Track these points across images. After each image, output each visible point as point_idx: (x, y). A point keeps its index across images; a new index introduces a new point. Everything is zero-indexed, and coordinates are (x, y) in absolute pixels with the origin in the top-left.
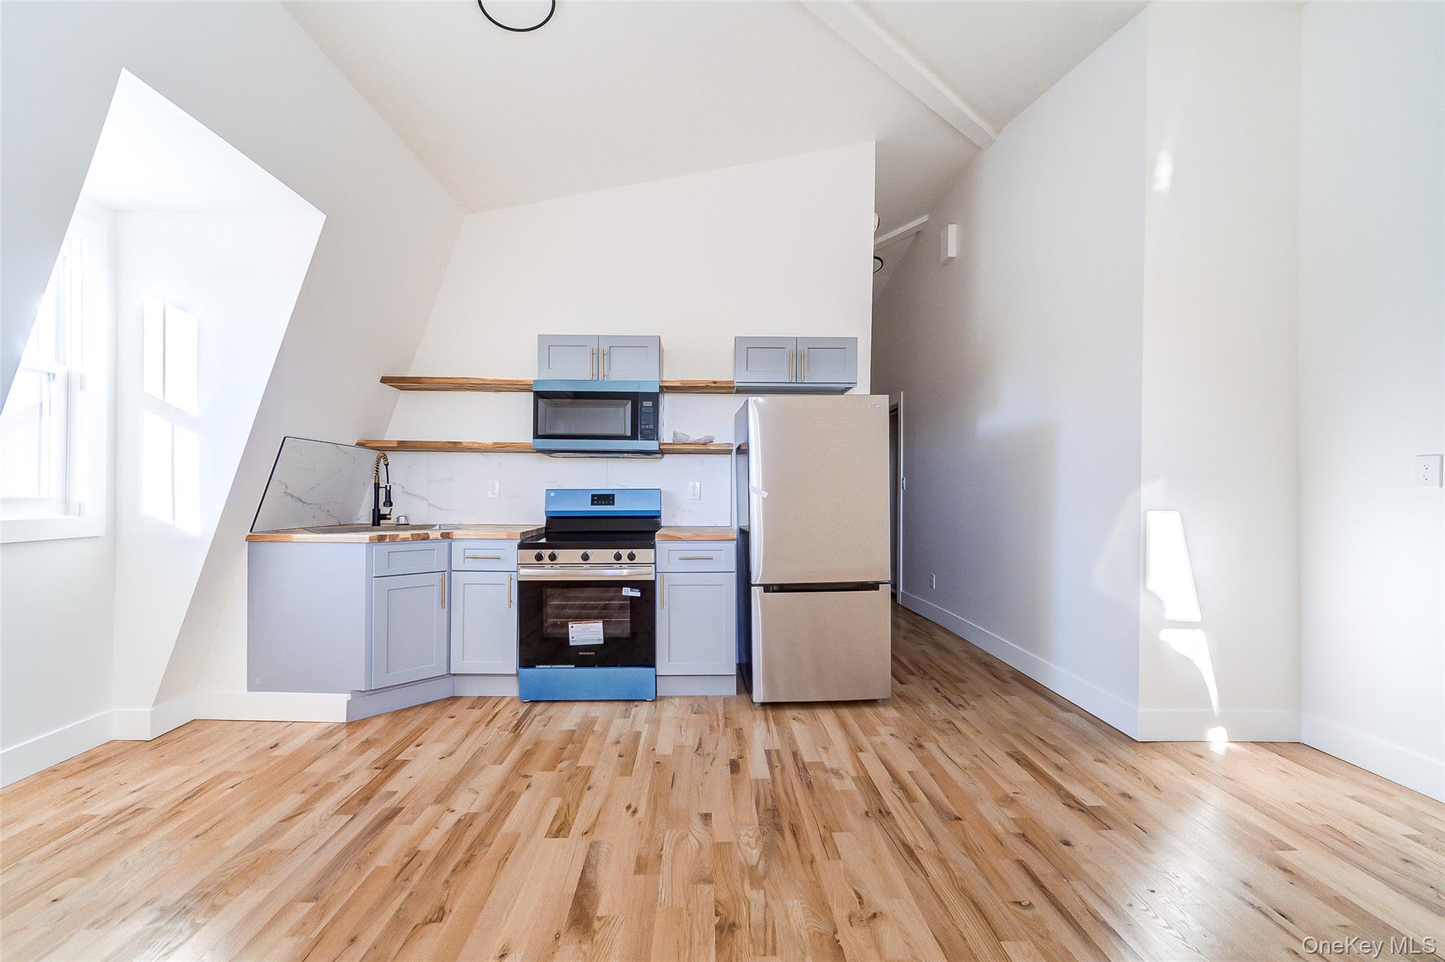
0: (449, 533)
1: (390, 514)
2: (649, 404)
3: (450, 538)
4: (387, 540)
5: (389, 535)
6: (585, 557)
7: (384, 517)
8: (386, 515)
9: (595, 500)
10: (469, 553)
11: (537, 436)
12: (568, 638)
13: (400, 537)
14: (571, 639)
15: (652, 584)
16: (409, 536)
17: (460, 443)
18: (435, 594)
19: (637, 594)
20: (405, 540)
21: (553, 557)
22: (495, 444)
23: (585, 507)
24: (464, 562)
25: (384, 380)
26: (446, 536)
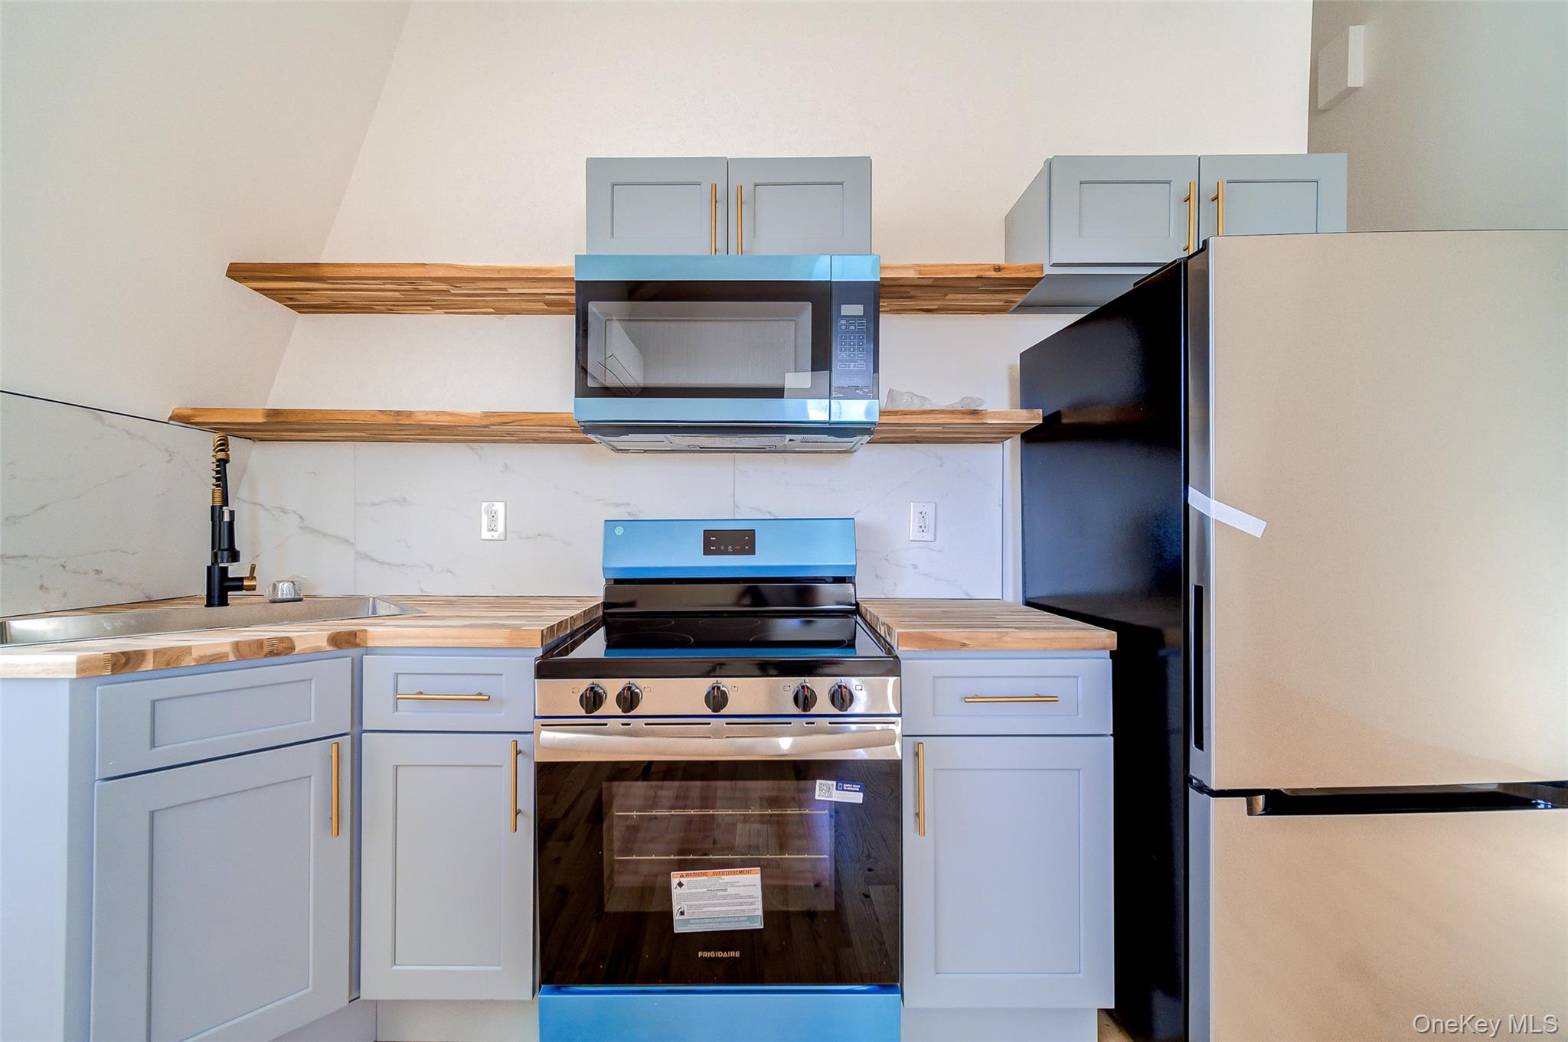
0: (354, 634)
1: (252, 577)
2: (857, 310)
3: (357, 645)
4: (149, 665)
5: (156, 652)
6: (717, 701)
7: (238, 584)
8: (241, 579)
9: (713, 543)
10: (407, 685)
11: (583, 390)
12: (669, 915)
13: (195, 654)
14: (676, 917)
15: (893, 769)
16: (228, 649)
17: (410, 414)
18: (313, 799)
19: (854, 796)
20: (212, 662)
21: (629, 701)
22: (488, 415)
23: (691, 558)
24: (396, 709)
25: (238, 272)
26: (343, 641)
